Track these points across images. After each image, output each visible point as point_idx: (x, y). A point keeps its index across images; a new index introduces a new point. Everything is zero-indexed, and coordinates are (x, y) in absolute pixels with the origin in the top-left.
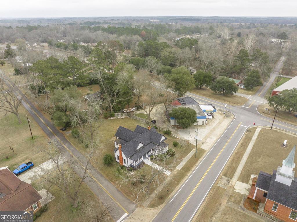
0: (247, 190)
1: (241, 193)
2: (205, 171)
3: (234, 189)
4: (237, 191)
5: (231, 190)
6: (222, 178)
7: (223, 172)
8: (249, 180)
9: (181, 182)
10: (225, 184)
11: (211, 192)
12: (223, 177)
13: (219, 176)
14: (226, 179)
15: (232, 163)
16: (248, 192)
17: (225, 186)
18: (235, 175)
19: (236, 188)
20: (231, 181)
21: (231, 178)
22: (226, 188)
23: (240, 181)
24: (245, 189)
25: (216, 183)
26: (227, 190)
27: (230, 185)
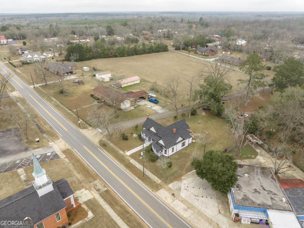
0: (78, 197)
1: (78, 191)
2: (119, 177)
3: (86, 189)
4: (83, 190)
5: (87, 187)
6: (105, 187)
7: (112, 191)
8: (88, 206)
9: (115, 159)
10: (96, 186)
11: (94, 173)
12: (106, 189)
13: (108, 185)
14: (102, 189)
15: (122, 207)
16: (76, 197)
17: (94, 185)
18: (102, 200)
19: (86, 191)
20: (97, 192)
21: (100, 194)
22: (91, 184)
23: (92, 199)
24: (80, 197)
25: (101, 180)
26: (89, 183)
27: (93, 188)
